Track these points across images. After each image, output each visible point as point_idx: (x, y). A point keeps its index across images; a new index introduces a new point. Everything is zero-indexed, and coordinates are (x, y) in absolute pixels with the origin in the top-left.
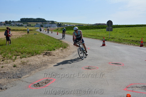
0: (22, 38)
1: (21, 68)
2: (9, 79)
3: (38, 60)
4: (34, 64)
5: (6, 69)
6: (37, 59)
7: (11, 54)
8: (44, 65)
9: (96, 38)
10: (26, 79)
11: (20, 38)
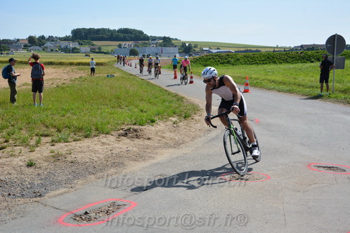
0: (68, 87)
1: (48, 170)
2: (9, 199)
3: (100, 151)
4: (87, 160)
5: (6, 172)
6: (98, 147)
7: (30, 130)
8: (114, 165)
9: (290, 92)
10: (57, 199)
11: (63, 88)
